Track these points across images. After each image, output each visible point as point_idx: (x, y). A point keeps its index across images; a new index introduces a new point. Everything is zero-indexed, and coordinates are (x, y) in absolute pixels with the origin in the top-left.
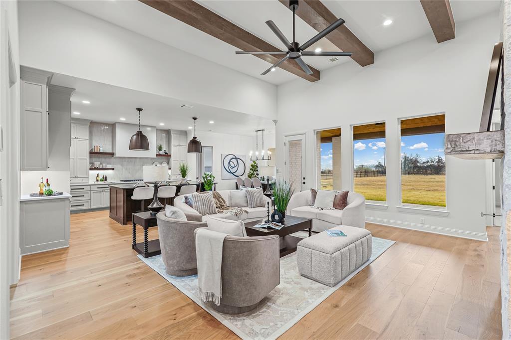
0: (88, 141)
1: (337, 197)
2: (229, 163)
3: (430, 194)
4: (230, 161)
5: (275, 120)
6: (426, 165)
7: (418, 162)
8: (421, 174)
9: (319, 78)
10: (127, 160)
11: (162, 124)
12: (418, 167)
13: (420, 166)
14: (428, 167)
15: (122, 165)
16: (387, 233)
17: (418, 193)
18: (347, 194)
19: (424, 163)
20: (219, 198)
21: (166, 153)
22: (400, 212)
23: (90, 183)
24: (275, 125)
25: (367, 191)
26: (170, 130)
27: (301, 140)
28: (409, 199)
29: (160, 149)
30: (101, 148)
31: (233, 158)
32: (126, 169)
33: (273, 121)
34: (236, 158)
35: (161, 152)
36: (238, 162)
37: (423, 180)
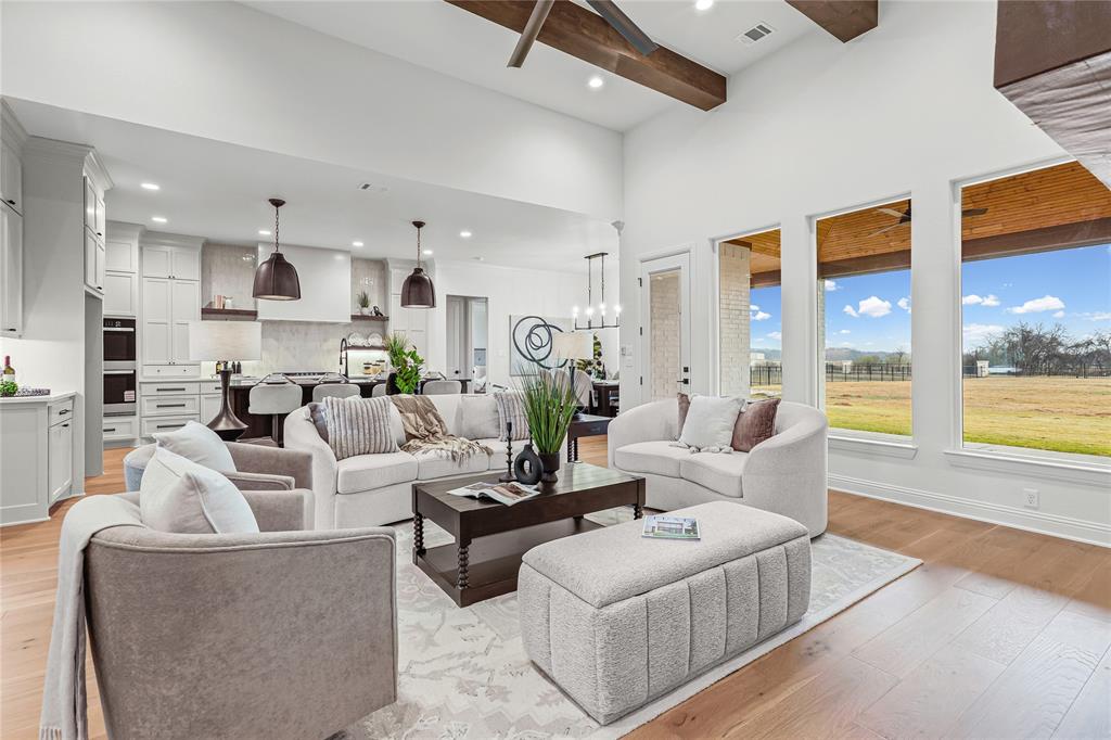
0: (198, 285)
1: (743, 417)
2: (529, 336)
3: (1085, 424)
4: (531, 332)
5: (619, 222)
6: (1082, 351)
7: (1060, 344)
8: (1065, 374)
9: (723, 97)
10: (288, 328)
11: (358, 244)
12: (1059, 356)
13: (1067, 354)
14: (1090, 356)
15: (277, 340)
16: (905, 529)
17: (1048, 419)
18: (775, 409)
19: (1077, 346)
20: (427, 411)
21: (377, 313)
22: (954, 466)
23: (203, 378)
24: (619, 234)
25: (897, 412)
26: (385, 259)
27: (680, 268)
28: (1013, 434)
29: (364, 303)
30: (228, 301)
31: (538, 326)
32: (288, 348)
33: (613, 224)
34: (545, 325)
35: (366, 311)
36: (550, 334)
37: (1070, 388)
